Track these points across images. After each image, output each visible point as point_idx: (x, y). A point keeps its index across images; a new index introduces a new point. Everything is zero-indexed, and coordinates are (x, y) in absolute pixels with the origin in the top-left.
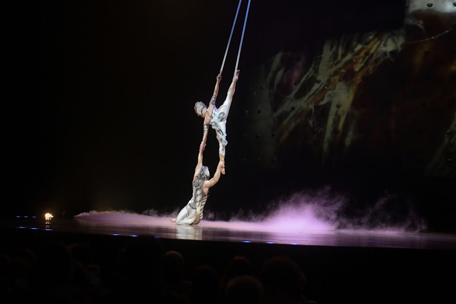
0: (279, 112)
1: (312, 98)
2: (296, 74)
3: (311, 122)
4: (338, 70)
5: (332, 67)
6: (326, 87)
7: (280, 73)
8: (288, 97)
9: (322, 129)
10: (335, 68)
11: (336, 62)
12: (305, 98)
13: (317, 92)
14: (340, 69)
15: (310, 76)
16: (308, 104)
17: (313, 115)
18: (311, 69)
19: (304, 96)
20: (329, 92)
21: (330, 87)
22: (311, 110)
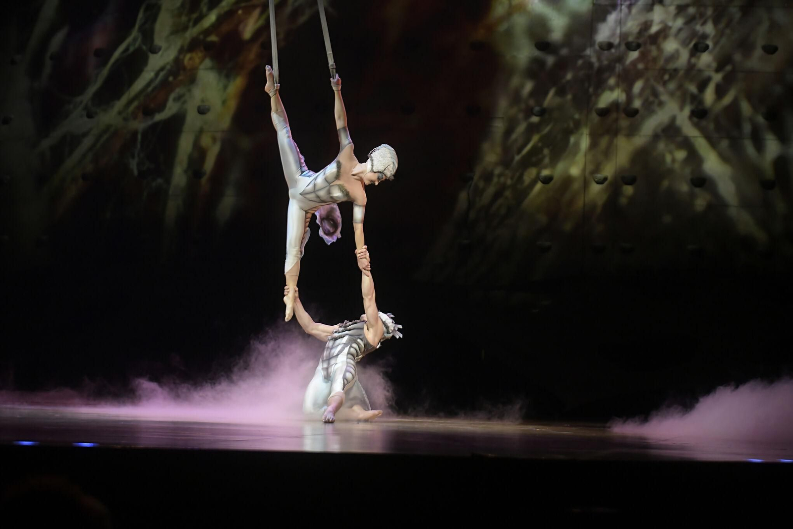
0: (56, 135)
1: (136, 104)
2: (98, 41)
3: (133, 164)
4: (201, 37)
5: (185, 28)
6: (171, 79)
7: (59, 37)
8: (79, 99)
9: (160, 181)
10: (193, 32)
11: (195, 16)
12: (119, 104)
13: (150, 89)
14: (207, 32)
15: (132, 49)
16: (125, 119)
17: (139, 146)
18: (135, 32)
19: (119, 98)
20: (178, 91)
21: (180, 78)
22: (135, 133)
